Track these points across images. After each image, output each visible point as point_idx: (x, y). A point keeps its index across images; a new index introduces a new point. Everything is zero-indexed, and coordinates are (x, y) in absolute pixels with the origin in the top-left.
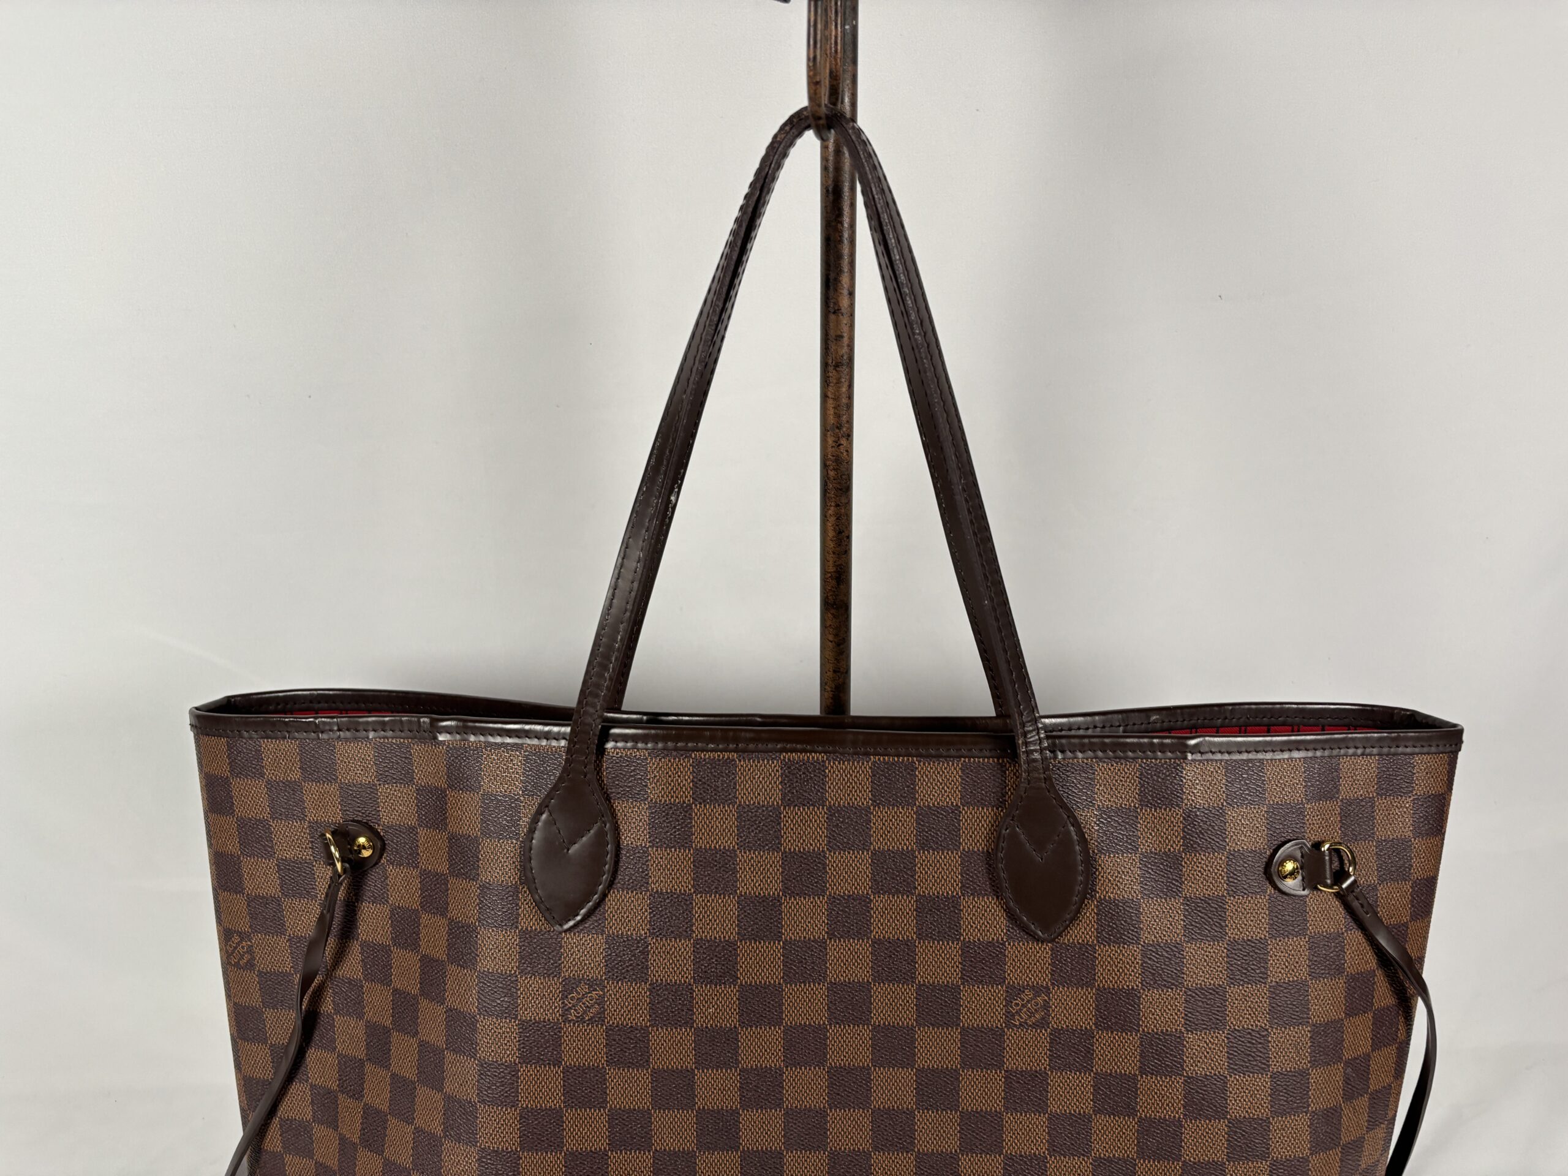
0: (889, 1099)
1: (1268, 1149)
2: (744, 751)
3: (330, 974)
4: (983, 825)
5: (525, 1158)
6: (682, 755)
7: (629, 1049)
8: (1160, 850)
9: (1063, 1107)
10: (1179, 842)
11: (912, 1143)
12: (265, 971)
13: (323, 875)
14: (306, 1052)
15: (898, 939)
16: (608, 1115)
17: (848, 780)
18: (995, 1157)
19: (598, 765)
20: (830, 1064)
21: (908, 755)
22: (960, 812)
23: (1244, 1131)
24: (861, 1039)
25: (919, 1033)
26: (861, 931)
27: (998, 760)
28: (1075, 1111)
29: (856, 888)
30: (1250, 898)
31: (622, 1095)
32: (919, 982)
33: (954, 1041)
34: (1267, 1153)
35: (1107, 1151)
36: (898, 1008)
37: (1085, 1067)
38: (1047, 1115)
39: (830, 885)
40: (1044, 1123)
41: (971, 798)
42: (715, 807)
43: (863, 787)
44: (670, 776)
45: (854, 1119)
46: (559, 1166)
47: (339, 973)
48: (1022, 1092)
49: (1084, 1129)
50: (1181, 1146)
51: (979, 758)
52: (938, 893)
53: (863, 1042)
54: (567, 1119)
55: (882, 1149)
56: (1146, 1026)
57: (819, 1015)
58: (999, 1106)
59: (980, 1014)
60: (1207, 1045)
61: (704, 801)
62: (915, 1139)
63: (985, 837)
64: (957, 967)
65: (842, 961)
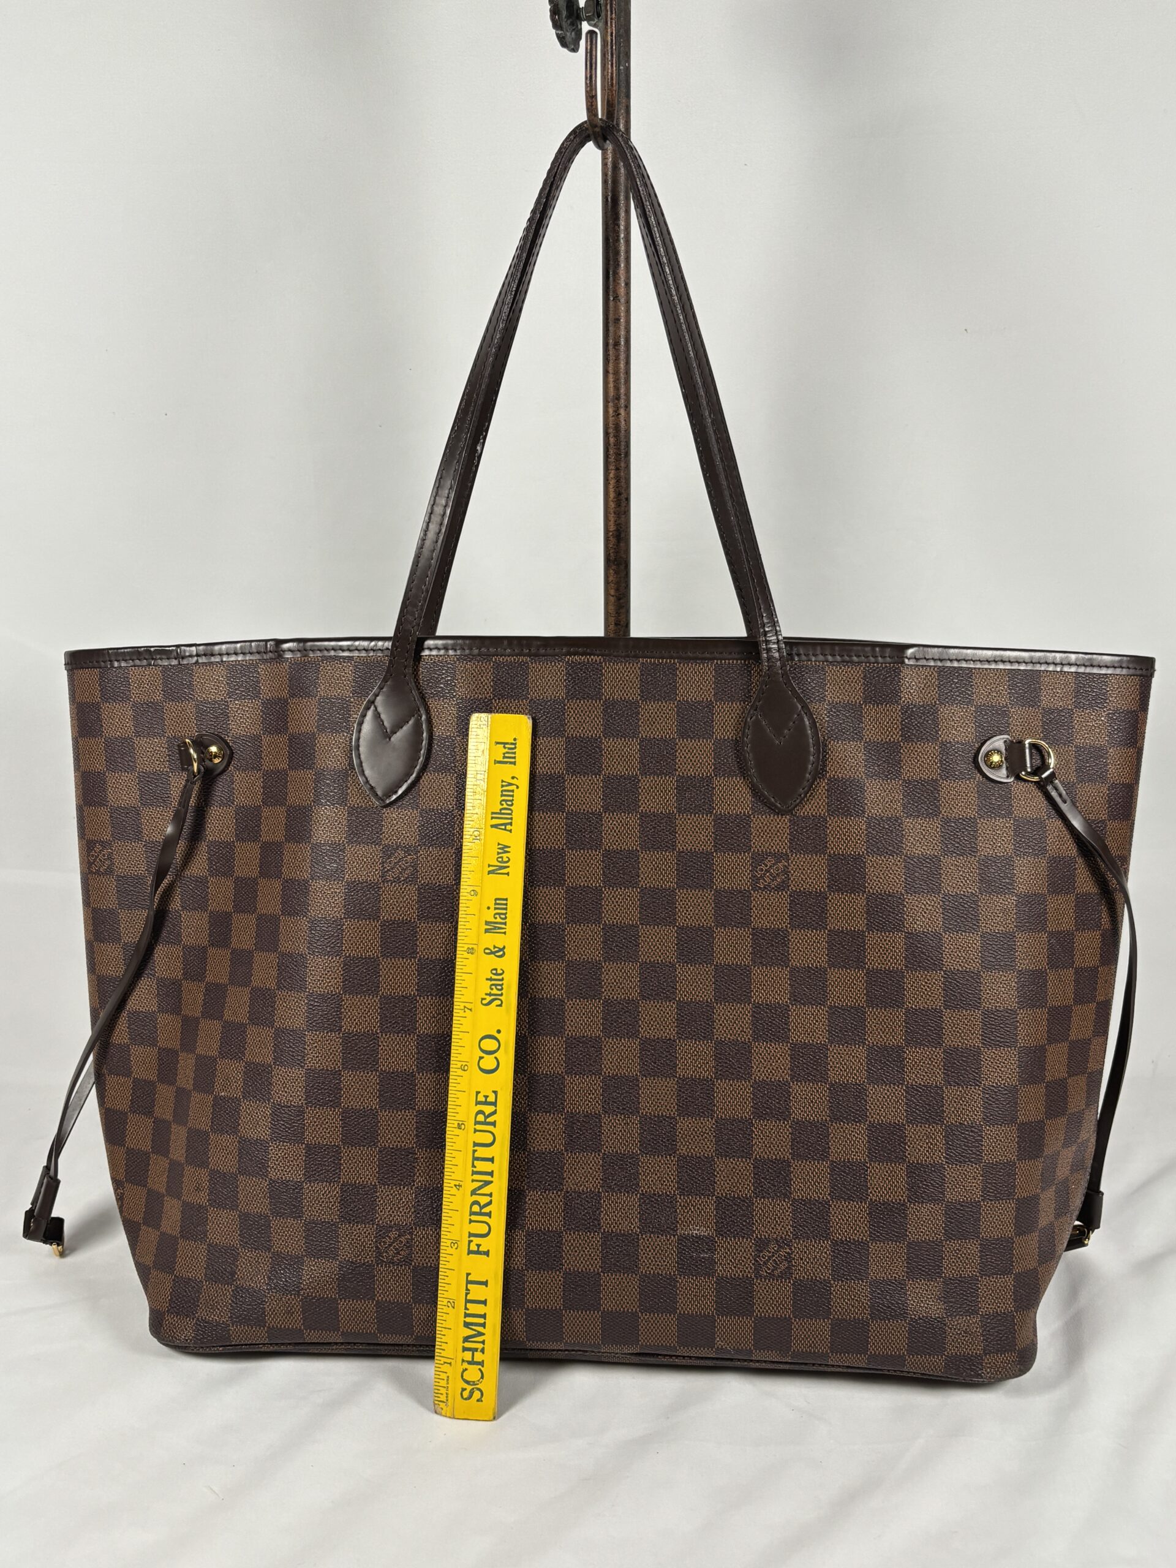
0: (654, 954)
1: (980, 999)
2: (536, 655)
3: (179, 875)
4: (732, 717)
5: (347, 1000)
6: (484, 659)
7: (437, 905)
8: (882, 740)
9: (802, 961)
10: (898, 733)
11: (674, 993)
12: (122, 875)
13: (177, 783)
14: (154, 948)
15: (661, 812)
16: (418, 964)
17: (621, 678)
18: (745, 1006)
19: (415, 670)
20: (605, 922)
21: (671, 658)
22: (714, 707)
23: (958, 982)
24: (631, 900)
25: (680, 894)
26: (631, 806)
27: (745, 662)
28: (812, 964)
29: (627, 770)
30: (960, 783)
31: (430, 946)
32: (679, 849)
33: (709, 901)
34: (979, 1003)
35: (840, 1000)
36: (661, 873)
37: (820, 925)
38: (788, 969)
39: (605, 766)
40: (786, 975)
41: (722, 693)
42: (511, 702)
43: (633, 685)
44: (474, 677)
45: (625, 971)
46: (375, 1008)
47: (187, 873)
48: (767, 948)
49: (820, 981)
50: (904, 994)
51: (729, 660)
52: (695, 774)
53: (633, 903)
54: (383, 966)
55: (648, 998)
56: (871, 888)
57: (596, 878)
58: (748, 961)
59: (731, 877)
60: (925, 906)
61: (502, 697)
62: (676, 989)
63: (734, 727)
64: (711, 836)
65: (615, 831)
